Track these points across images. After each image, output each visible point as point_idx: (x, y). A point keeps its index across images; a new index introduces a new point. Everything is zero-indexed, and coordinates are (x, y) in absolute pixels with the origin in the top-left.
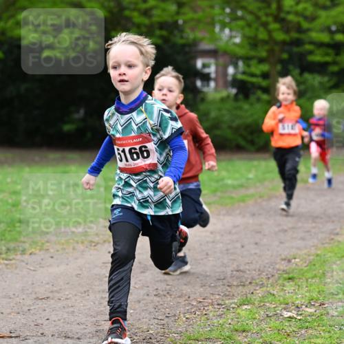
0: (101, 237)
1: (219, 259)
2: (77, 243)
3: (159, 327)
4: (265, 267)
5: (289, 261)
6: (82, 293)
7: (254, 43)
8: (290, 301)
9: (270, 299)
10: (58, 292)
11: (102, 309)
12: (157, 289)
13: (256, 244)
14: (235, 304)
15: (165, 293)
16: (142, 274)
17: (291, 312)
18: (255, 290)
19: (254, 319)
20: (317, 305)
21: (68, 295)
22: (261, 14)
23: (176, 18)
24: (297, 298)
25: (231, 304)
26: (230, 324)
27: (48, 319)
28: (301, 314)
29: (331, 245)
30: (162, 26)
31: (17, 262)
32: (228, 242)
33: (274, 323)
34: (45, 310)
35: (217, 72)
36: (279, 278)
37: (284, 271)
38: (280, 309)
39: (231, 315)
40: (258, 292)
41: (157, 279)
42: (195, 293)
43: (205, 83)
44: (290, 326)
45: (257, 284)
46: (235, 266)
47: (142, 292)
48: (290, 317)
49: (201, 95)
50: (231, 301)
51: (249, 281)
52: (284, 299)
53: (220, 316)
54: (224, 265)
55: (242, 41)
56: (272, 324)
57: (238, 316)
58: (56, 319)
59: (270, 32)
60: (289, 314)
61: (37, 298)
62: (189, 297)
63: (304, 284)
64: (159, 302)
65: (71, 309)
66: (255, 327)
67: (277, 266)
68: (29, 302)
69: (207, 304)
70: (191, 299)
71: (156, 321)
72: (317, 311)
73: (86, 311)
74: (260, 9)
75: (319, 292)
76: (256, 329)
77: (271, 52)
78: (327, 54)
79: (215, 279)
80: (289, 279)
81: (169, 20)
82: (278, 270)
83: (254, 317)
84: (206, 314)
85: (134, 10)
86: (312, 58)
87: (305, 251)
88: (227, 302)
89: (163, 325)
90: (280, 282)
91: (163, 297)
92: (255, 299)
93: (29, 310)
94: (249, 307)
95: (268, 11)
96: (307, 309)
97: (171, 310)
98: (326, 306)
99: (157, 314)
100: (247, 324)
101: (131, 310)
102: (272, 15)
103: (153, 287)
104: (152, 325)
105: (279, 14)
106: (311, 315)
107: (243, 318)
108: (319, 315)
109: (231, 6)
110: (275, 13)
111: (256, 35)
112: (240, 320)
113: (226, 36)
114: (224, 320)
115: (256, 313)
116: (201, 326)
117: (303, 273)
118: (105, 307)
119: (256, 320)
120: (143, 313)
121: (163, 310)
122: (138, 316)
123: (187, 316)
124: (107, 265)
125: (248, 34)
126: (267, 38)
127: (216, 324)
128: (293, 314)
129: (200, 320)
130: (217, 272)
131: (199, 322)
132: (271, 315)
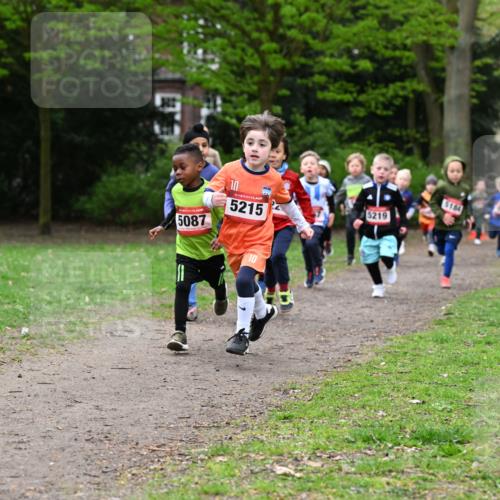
0: (8, 353)
1: (182, 387)
3: (92, 486)
4: (250, 400)
5: (286, 392)
7: (240, 71)
8: (285, 450)
9: (256, 448)
11: (8, 460)
12: (89, 431)
13: (238, 366)
14: (206, 454)
15: (102, 437)
16: (68, 409)
17: (286, 466)
18: (235, 434)
19: (233, 476)
20: (325, 456)
22: (248, 28)
25: (199, 454)
29: (347, 369)
32: (196, 363)
33: (262, 483)
35: (183, 112)
36: (270, 417)
37: (277, 407)
38: (271, 462)
39: (198, 471)
40: (239, 437)
41: (90, 417)
42: (147, 438)
43: (165, 129)
44: (285, 487)
45: (237, 426)
46: (205, 398)
47: (71, 434)
48: (285, 474)
49: (160, 146)
50: (199, 450)
51: (226, 420)
52: (277, 448)
53: (183, 471)
54: (189, 397)
55: (220, 68)
56: (258, 484)
57: (209, 472)
59: (262, 55)
60: (284, 470)
62: (137, 444)
63: (307, 426)
64: (92, 450)
66: (234, 488)
67: (268, 400)
69: (163, 454)
70: (139, 446)
71: (88, 477)
72: (325, 466)
74: (248, 21)
75: (328, 438)
76: (235, 491)
77: (264, 84)
78: (346, 91)
79: (176, 417)
80: (285, 418)
82: (270, 405)
83: (232, 473)
84: (162, 469)
86: (320, 95)
87: (309, 378)
89: (98, 484)
90: (271, 422)
91: (99, 443)
92: (234, 448)
94: (226, 460)
95: (261, 24)
96: (311, 463)
97: (110, 462)
98: (338, 458)
99: (89, 468)
100: (222, 484)
101: (51, 461)
102: (266, 30)
103: (84, 429)
104: (82, 483)
105: (276, 29)
106: (316, 471)
107: (216, 475)
108: (328, 471)
109: (207, 16)
110: (271, 27)
111: (242, 60)
112: (211, 478)
113: (198, 60)
114: (189, 478)
115: (236, 467)
116: (154, 486)
117: (306, 410)
118: (12, 456)
119: (235, 479)
120: (69, 467)
121: (98, 462)
122: (60, 470)
123: (134, 472)
124: (17, 394)
125: (231, 58)
126: (257, 63)
127: (176, 484)
128: (290, 470)
129: (153, 478)
130: (179, 407)
131: (151, 481)
132: (257, 470)
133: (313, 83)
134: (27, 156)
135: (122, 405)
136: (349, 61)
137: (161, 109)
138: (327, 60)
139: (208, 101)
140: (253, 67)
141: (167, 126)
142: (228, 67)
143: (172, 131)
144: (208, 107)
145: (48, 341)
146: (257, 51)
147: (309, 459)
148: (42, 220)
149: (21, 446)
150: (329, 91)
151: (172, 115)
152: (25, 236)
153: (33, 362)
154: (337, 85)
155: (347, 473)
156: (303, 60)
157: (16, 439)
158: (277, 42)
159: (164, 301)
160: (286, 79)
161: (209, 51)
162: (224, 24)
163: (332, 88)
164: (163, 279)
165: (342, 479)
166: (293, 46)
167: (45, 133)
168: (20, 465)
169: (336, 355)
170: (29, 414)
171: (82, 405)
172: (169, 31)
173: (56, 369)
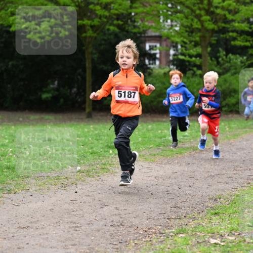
0: (70, 180)
1: (161, 198)
2: (51, 185)
3: (114, 250)
4: (197, 204)
5: (216, 200)
6: (54, 224)
7: (191, 31)
8: (215, 231)
9: (200, 230)
10: (35, 222)
11: (70, 236)
12: (112, 221)
13: (190, 186)
14: (174, 233)
15: (119, 224)
16: (101, 209)
17: (216, 239)
18: (189, 222)
20: (236, 234)
21: (43, 225)
22: (195, 8)
23: (130, 11)
24: (221, 228)
25: (170, 233)
26: (169, 248)
27: (28, 244)
28: (224, 241)
29: (248, 188)
30: (119, 17)
31: (5, 199)
32: (168, 185)
33: (203, 248)
34: (25, 237)
35: (160, 53)
36: (207, 213)
37: (211, 208)
38: (208, 237)
39: (169, 242)
40: (191, 224)
41: (113, 213)
42: (142, 224)
43: (151, 62)
45: (190, 218)
46: (173, 203)
47: (103, 222)
48: (215, 244)
49: (149, 71)
50: (170, 231)
51: (184, 215)
52: (211, 229)
53: (162, 242)
54: (165, 203)
55: (180, 29)
56: (201, 249)
57: (175, 243)
58: (34, 243)
59: (202, 23)
60: (215, 241)
61: (20, 227)
62: (137, 228)
63: (227, 218)
64: (114, 231)
65: (46, 236)
66: (188, 251)
67: (206, 204)
68: (13, 230)
69: (151, 233)
70: (139, 229)
71: (112, 246)
72: (237, 239)
73: (58, 237)
74: (194, 4)
75: (238, 224)
77: (203, 37)
78: (247, 41)
79: (158, 213)
80: (215, 214)
81: (125, 12)
82: (207, 207)
83: (187, 243)
84: (150, 241)
85: (98, 4)
86: (233, 43)
87: (228, 192)
88: (167, 231)
89: (117, 249)
90: (208, 216)
91: (117, 227)
92: (189, 229)
93: (13, 236)
94: (184, 236)
95: (201, 6)
96: (229, 238)
97: (123, 237)
98: (243, 235)
99: (112, 240)
100: (182, 249)
101: (92, 236)
102: (204, 9)
103: (110, 220)
104: (109, 249)
105: (209, 8)
106: (232, 242)
107: (179, 244)
108: (238, 242)
109: (173, 2)
110: (206, 7)
111: (192, 25)
112: (176, 245)
113: (168, 25)
114: (164, 245)
115: (189, 240)
116: (146, 250)
117: (226, 210)
118: (72, 234)
119: (189, 246)
120: (102, 240)
121: (117, 237)
122: (97, 241)
123: (136, 242)
124: (74, 202)
125: (185, 24)
126: (200, 27)
127: (158, 249)
128: (218, 241)
129: (146, 246)
130: (159, 208)
131: (145, 247)
132: (200, 241)
133: (230, 36)
134: (79, 77)
135: (130, 207)
136: (248, 25)
137: (149, 52)
138: (236, 24)
139: (174, 47)
140: (197, 28)
141: (153, 60)
142: (185, 29)
143: (155, 63)
144: (174, 50)
145: (91, 174)
146: (199, 20)
147: (228, 235)
148: (87, 110)
149: (77, 229)
150: (238, 41)
151: (155, 54)
152: (79, 119)
153: (83, 185)
154: (242, 37)
155: (249, 243)
156: (223, 25)
157: (74, 225)
158: (209, 15)
159: (152, 152)
160: (215, 35)
161: (174, 21)
162: (182, 6)
163: (239, 39)
164: (151, 141)
165: (246, 246)
166: (218, 17)
167: (88, 65)
168: (76, 239)
169: (242, 181)
170: (81, 212)
171: (108, 207)
172: (153, 11)
173: (95, 188)
